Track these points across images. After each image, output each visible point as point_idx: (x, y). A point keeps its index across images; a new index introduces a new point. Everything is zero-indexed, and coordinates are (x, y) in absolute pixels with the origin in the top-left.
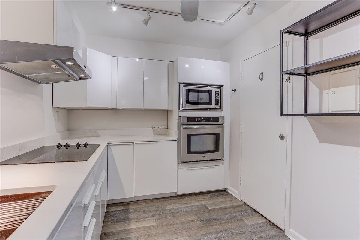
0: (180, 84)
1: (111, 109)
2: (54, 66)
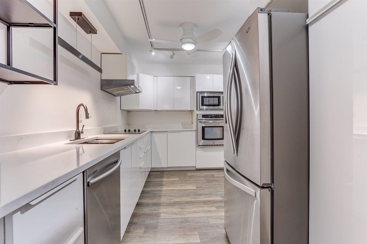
0: (197, 92)
1: (153, 111)
2: (125, 88)
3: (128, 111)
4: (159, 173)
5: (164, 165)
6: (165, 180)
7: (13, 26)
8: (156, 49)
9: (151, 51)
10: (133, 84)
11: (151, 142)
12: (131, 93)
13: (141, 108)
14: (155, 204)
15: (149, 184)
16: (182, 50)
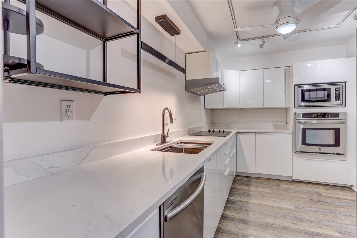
0: (295, 85)
1: (239, 109)
2: (209, 87)
3: (212, 110)
4: (245, 179)
5: (251, 169)
6: (252, 188)
7: (109, 40)
8: (242, 40)
9: (236, 43)
10: (218, 83)
11: (237, 144)
12: (215, 91)
13: (225, 106)
14: (241, 220)
15: (235, 192)
16: (279, 34)
